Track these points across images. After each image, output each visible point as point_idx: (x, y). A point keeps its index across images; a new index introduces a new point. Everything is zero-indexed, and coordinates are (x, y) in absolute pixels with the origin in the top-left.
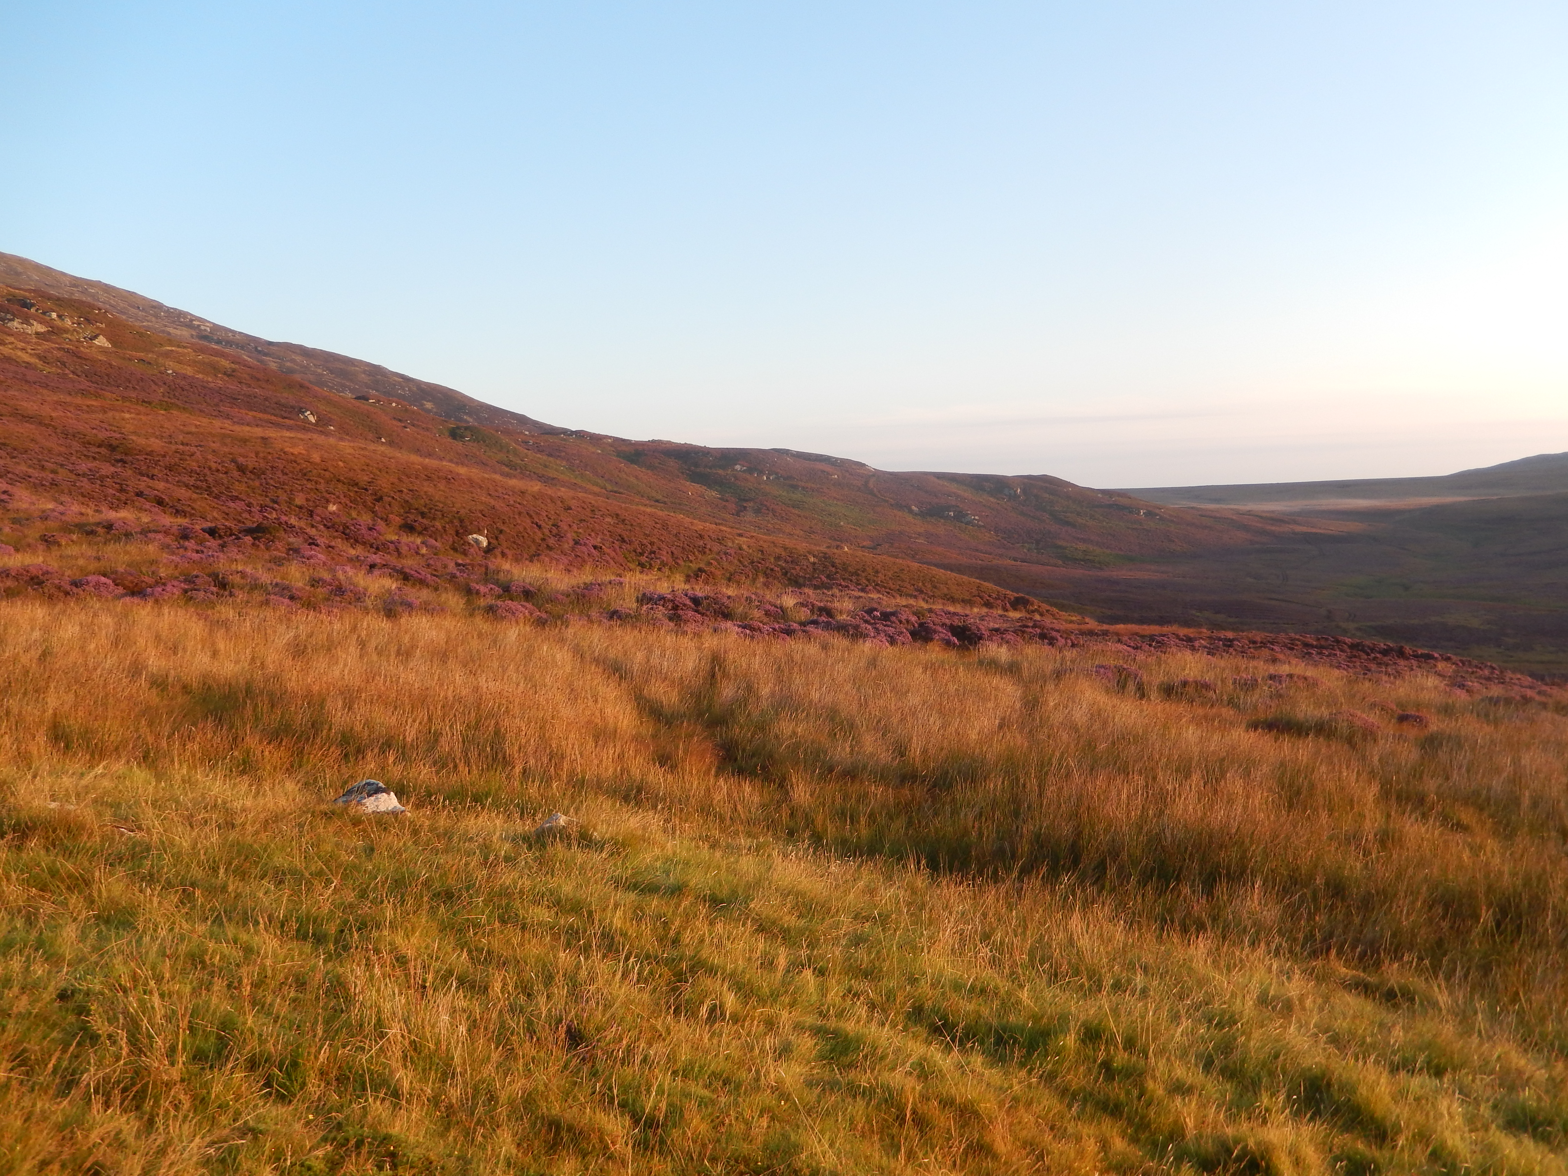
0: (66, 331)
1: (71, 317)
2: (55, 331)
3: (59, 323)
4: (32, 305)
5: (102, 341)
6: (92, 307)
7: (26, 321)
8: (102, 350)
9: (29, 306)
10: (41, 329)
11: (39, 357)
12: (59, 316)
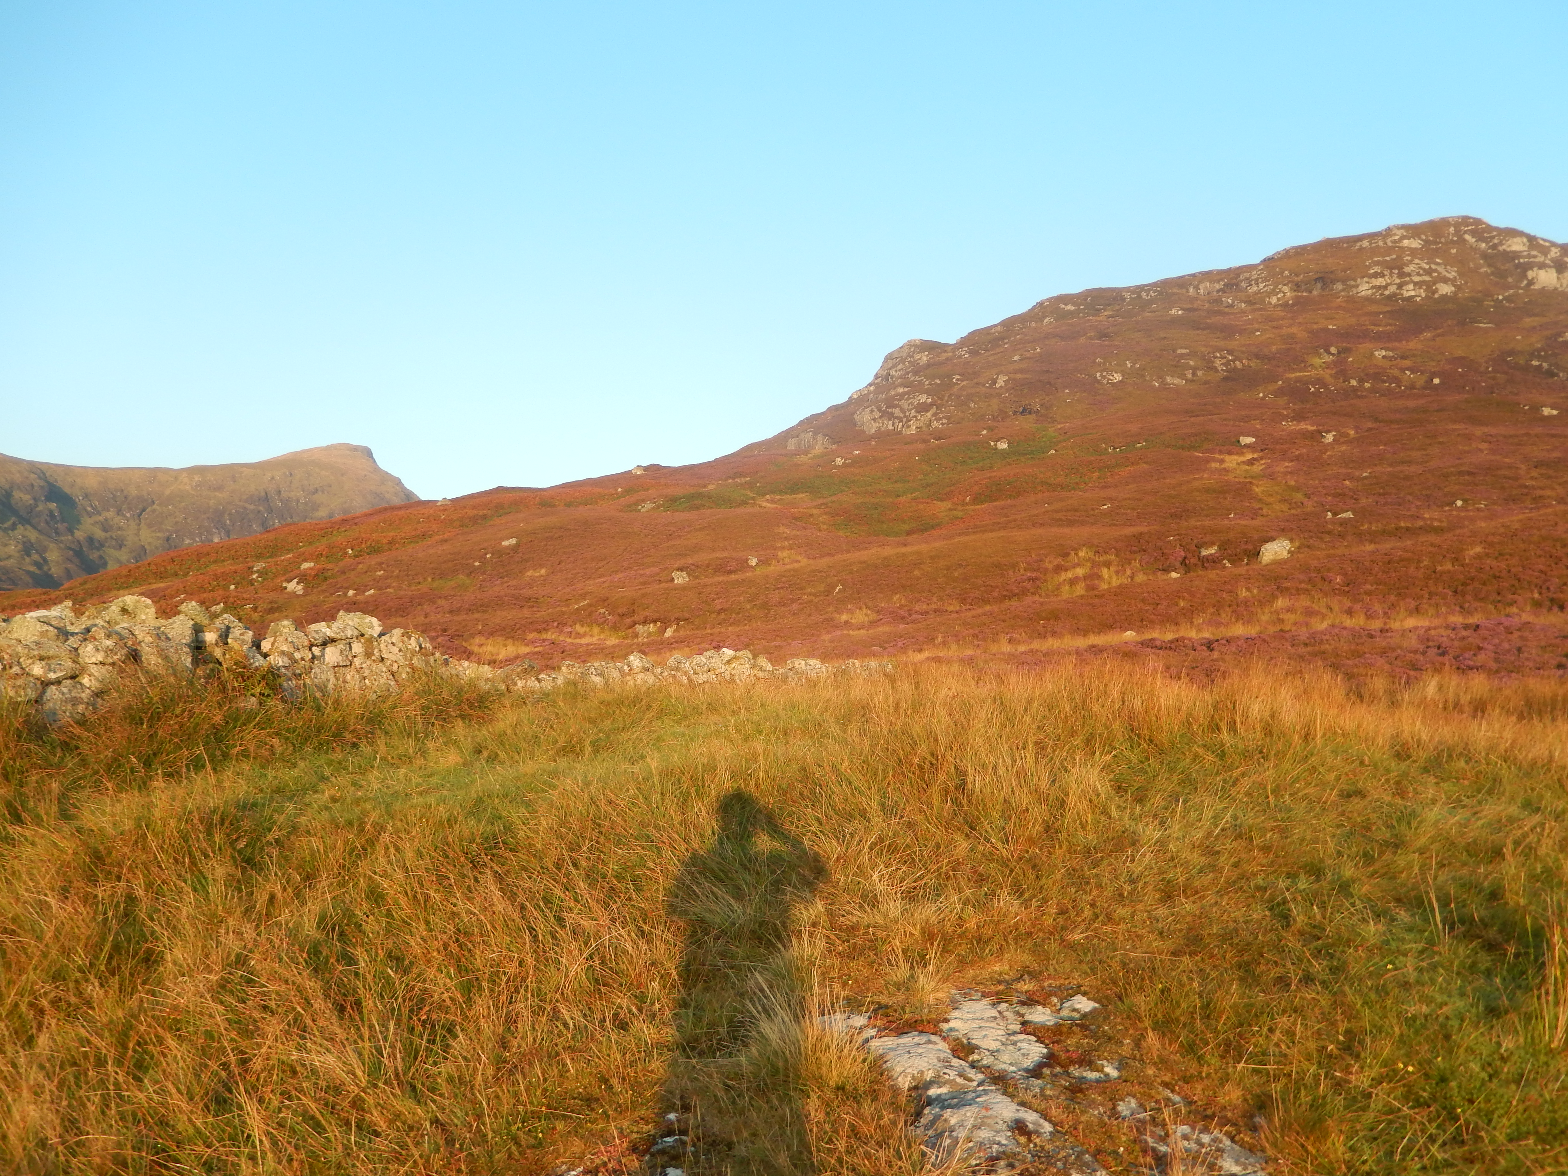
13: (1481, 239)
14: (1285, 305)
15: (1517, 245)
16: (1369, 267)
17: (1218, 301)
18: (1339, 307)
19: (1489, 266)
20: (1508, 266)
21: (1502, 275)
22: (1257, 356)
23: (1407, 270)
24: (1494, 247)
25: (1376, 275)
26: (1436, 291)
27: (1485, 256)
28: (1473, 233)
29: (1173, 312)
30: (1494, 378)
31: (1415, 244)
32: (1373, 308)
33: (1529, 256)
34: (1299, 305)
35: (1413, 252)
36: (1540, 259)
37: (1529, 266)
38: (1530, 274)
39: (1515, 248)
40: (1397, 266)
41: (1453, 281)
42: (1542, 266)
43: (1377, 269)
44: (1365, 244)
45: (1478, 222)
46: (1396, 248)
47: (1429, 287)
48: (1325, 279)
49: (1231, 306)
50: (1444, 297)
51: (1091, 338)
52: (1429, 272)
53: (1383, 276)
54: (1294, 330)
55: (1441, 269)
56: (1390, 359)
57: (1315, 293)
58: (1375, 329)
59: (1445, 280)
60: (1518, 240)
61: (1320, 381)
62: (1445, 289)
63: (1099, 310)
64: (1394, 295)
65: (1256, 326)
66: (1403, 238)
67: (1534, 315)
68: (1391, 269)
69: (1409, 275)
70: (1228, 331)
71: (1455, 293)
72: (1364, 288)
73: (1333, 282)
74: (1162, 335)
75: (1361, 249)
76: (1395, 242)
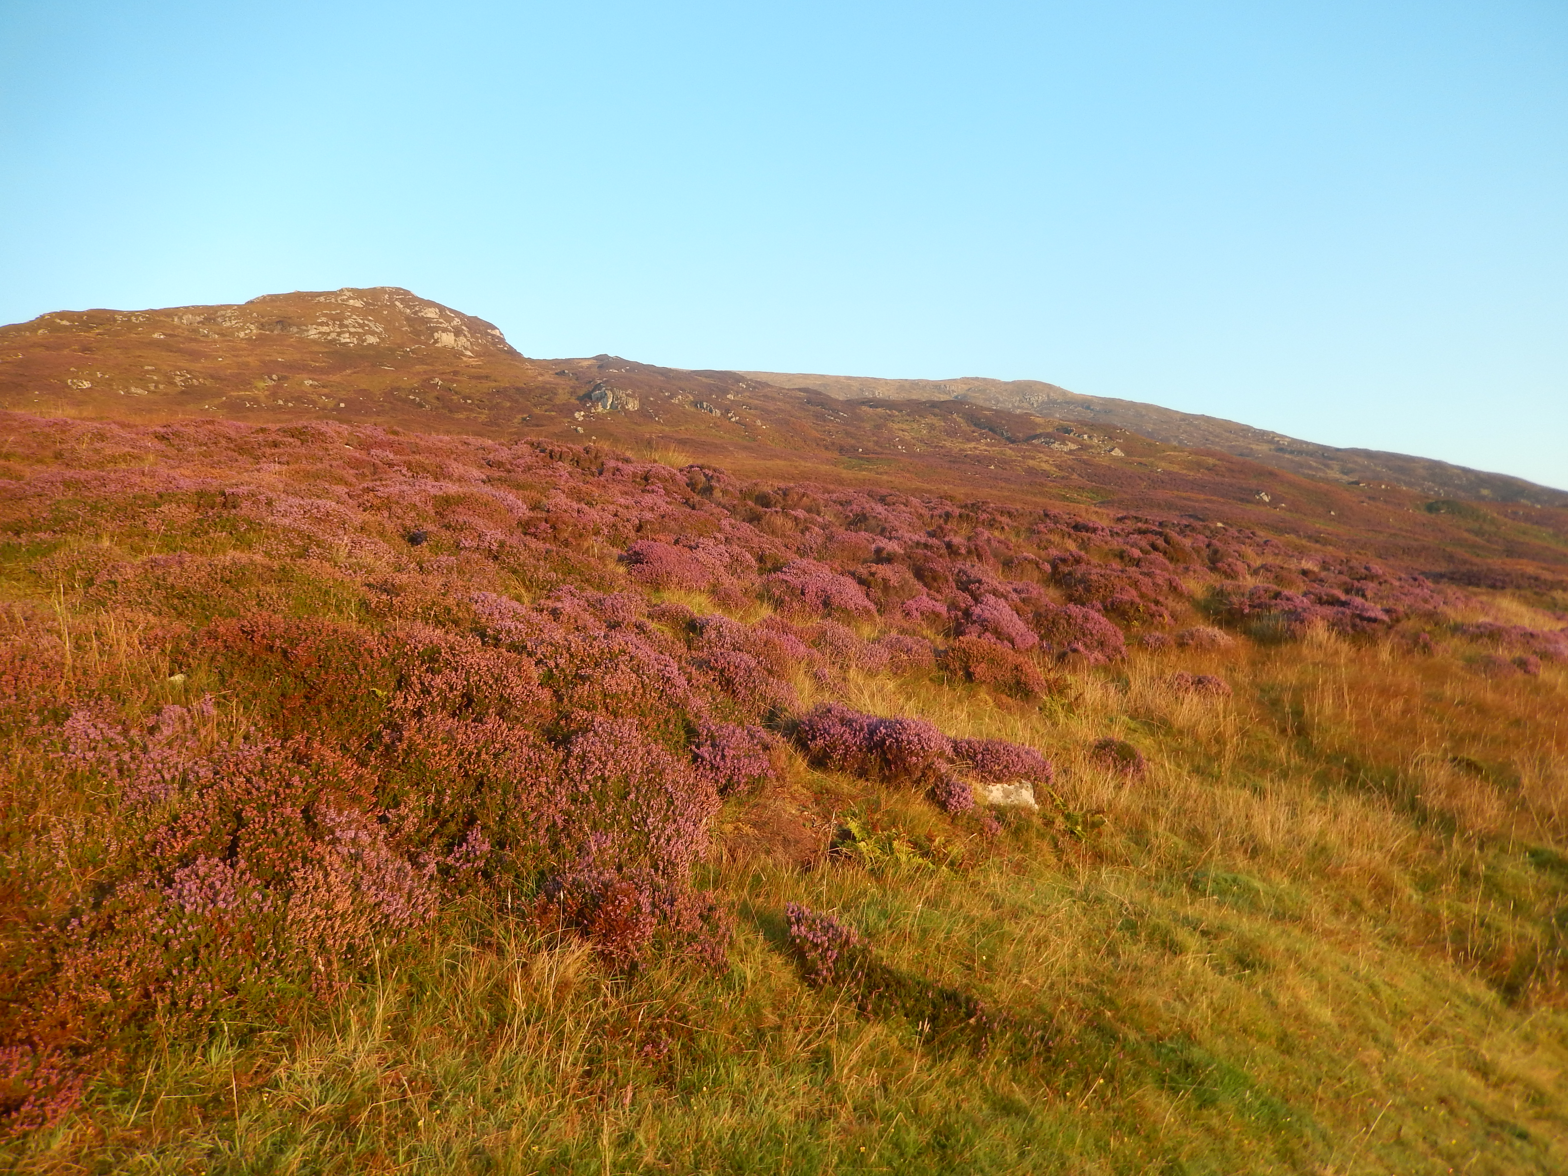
0: (1091, 447)
1: (1098, 437)
2: (1084, 447)
3: (1088, 442)
4: (1072, 431)
5: (1117, 452)
6: (1116, 428)
7: (1063, 443)
8: (1115, 459)
9: (1068, 431)
10: (1074, 447)
11: (1057, 466)
12: (1090, 437)
13: (407, 306)
14: (250, 339)
15: (431, 313)
16: (318, 317)
17: (195, 331)
18: (291, 346)
19: (410, 326)
20: (423, 328)
21: (417, 333)
22: (212, 377)
23: (346, 322)
24: (416, 313)
25: (322, 324)
26: (365, 341)
27: (408, 319)
28: (402, 301)
29: (156, 336)
30: (382, 406)
31: (358, 304)
32: (316, 348)
33: (438, 322)
34: (261, 340)
35: (354, 309)
36: (445, 325)
37: (436, 329)
38: (436, 335)
39: (429, 315)
40: (338, 319)
41: (379, 335)
42: (445, 330)
43: (324, 319)
44: (322, 299)
45: (407, 293)
46: (344, 306)
47: (361, 337)
48: (283, 322)
49: (207, 336)
50: (371, 345)
51: (75, 351)
52: (361, 326)
53: (328, 325)
54: (250, 359)
55: (371, 325)
56: (315, 387)
57: (276, 332)
58: (313, 364)
59: (373, 333)
60: (432, 310)
61: (255, 400)
62: (372, 340)
63: (92, 328)
64: (334, 340)
65: (221, 353)
66: (350, 298)
67: (427, 364)
68: (334, 320)
69: (347, 326)
70: (195, 355)
71: (379, 343)
72: (313, 333)
73: (290, 325)
74: (138, 353)
75: (319, 302)
76: (343, 300)
